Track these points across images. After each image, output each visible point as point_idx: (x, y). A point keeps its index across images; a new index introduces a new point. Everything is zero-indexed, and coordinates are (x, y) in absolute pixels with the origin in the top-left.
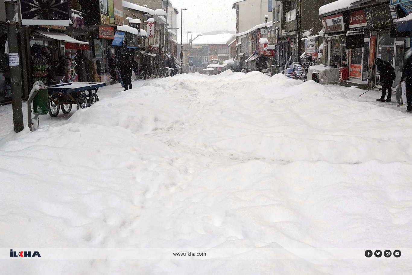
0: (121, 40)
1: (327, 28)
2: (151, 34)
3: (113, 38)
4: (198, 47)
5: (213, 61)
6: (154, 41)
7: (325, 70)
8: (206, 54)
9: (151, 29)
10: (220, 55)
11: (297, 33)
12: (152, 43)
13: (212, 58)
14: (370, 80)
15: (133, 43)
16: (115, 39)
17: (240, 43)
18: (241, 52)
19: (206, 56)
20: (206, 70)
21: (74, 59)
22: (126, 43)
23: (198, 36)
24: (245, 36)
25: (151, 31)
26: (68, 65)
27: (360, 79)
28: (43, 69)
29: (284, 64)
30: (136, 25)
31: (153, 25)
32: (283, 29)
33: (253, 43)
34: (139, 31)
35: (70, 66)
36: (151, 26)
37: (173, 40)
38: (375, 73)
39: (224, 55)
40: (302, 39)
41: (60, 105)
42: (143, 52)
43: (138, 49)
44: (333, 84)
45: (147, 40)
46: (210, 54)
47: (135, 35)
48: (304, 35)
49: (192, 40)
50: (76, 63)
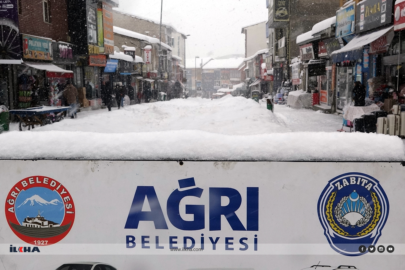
0: (114, 67)
1: (303, 55)
2: (148, 60)
3: (105, 66)
4: (210, 72)
5: (223, 86)
6: (154, 66)
7: (300, 96)
8: (218, 78)
9: (148, 55)
10: (231, 79)
11: (286, 60)
12: (151, 68)
13: (222, 82)
14: (332, 105)
15: (128, 69)
16: (108, 66)
17: (247, 68)
18: (248, 77)
19: (219, 81)
20: (215, 94)
21: (57, 86)
22: (120, 69)
23: (210, 60)
24: (251, 61)
25: (148, 58)
26: (51, 91)
27: (326, 104)
28: (28, 95)
29: (277, 89)
30: (131, 53)
31: (150, 52)
32: (276, 55)
33: (257, 68)
34: (134, 57)
35: (53, 92)
36: (149, 53)
37: (179, 65)
38: (336, 98)
39: (236, 79)
40: (290, 66)
41: (31, 126)
42: (140, 78)
43: (135, 75)
44: (307, 108)
45: (144, 66)
46: (222, 79)
47: (130, 63)
48: (292, 61)
49: (203, 64)
50: (58, 89)
